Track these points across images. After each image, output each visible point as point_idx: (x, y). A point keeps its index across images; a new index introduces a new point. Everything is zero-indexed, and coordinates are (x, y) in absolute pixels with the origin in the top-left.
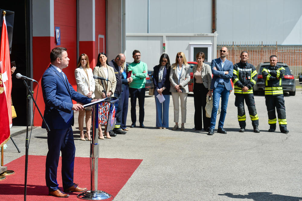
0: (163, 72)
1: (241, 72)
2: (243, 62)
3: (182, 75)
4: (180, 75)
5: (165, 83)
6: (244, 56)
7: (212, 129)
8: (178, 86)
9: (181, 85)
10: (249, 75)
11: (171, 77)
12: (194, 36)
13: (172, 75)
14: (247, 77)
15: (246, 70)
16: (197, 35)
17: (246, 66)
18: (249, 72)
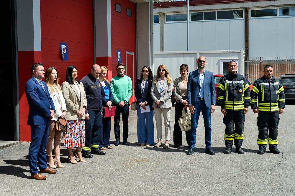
0: (144, 85)
1: (230, 85)
2: (233, 73)
3: (163, 89)
4: (162, 89)
5: (146, 97)
6: (232, 66)
7: (191, 148)
8: (159, 101)
9: (162, 99)
10: (240, 88)
11: (152, 92)
12: (223, 53)
13: (153, 89)
14: (238, 90)
15: (237, 82)
16: (225, 52)
17: (236, 77)
18: (239, 85)
